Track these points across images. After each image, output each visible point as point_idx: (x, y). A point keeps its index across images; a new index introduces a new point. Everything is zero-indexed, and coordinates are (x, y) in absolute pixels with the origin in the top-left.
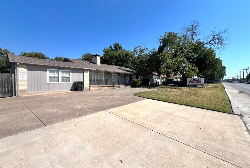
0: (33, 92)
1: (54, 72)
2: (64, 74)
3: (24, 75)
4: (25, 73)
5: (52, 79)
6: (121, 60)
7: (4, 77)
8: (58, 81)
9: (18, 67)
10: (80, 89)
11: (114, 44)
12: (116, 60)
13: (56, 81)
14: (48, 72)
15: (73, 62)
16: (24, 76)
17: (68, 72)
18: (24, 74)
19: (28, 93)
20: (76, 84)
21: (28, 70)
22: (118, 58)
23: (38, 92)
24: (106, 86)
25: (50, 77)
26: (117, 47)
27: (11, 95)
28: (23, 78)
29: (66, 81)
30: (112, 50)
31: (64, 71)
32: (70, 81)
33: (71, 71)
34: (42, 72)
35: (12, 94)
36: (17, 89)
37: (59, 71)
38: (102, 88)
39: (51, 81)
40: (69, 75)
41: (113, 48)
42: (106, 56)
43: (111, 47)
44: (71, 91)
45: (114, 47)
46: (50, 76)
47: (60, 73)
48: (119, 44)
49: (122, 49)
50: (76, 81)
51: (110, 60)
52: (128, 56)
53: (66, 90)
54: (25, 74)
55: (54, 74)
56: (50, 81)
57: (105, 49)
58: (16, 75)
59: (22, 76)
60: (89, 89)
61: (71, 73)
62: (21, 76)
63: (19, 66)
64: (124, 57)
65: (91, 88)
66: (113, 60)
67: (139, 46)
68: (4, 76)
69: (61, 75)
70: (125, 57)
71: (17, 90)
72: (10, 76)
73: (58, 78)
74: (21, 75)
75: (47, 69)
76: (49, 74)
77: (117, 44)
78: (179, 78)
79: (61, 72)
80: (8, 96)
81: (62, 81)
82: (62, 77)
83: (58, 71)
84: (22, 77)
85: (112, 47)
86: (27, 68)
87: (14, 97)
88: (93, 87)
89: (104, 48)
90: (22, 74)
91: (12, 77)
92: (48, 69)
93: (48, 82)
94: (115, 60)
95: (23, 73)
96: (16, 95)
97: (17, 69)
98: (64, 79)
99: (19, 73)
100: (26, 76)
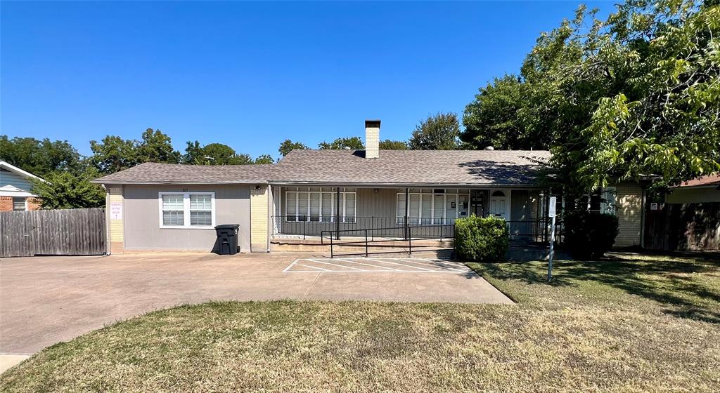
1: (173, 198)
2: (197, 204)
4: (119, 205)
8: (183, 224)
13: (179, 224)
14: (160, 200)
16: (119, 212)
17: (206, 195)
18: (119, 207)
19: (126, 249)
21: (125, 198)
25: (165, 213)
28: (116, 216)
29: (202, 222)
31: (196, 195)
32: (210, 223)
33: (213, 194)
37: (185, 196)
39: (168, 224)
40: (207, 204)
46: (166, 209)
47: (187, 201)
55: (173, 204)
56: (166, 222)
59: (115, 212)
60: (268, 252)
61: (213, 200)
63: (111, 191)
65: (274, 247)
69: (186, 205)
73: (182, 216)
76: (162, 205)
79: (189, 199)
81: (192, 224)
82: (192, 213)
83: (182, 196)
84: (115, 214)
86: (123, 193)
90: (115, 207)
92: (160, 193)
93: (161, 226)
95: (116, 205)
97: (107, 197)
98: (198, 217)
99: (111, 207)
100: (121, 211)
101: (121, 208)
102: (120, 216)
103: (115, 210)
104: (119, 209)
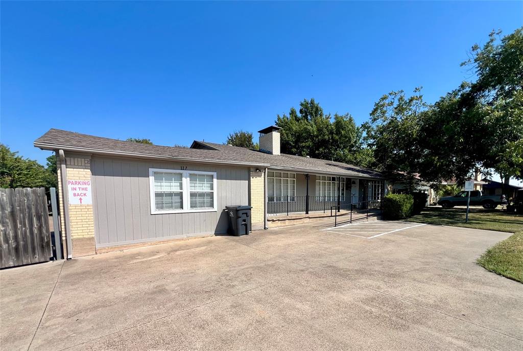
0: (112, 244)
1: (169, 178)
2: (198, 185)
3: (84, 192)
4: (85, 183)
5: (166, 199)
6: (324, 143)
7: (28, 200)
8: (182, 207)
9: (63, 166)
10: (241, 229)
11: (302, 105)
12: (311, 144)
13: (176, 208)
14: (152, 178)
15: (216, 149)
16: (85, 195)
17: (207, 176)
18: (84, 186)
19: (98, 246)
20: (231, 213)
21: (94, 173)
22: (317, 136)
23: (128, 242)
24: (307, 215)
25: (158, 195)
26: (310, 110)
27: (52, 256)
28: (81, 199)
29: (202, 205)
30: (297, 119)
31: (196, 175)
32: (212, 205)
33: (215, 174)
34: (136, 179)
35: (54, 252)
36: (66, 237)
37: (184, 175)
38: (297, 223)
39: (162, 208)
40: (209, 185)
41: (299, 115)
42: (287, 134)
43: (293, 113)
44: (216, 234)
45: (301, 111)
46: (159, 190)
47: (186, 181)
48: (316, 102)
49: (321, 115)
50: (229, 205)
51: (296, 142)
52: (343, 129)
53: (203, 234)
54: (87, 186)
55: (169, 184)
56: (160, 206)
57: (279, 119)
58: (60, 191)
59: (78, 195)
60: (265, 229)
61: (215, 180)
62: (75, 195)
63: (68, 163)
64: (331, 133)
65: (269, 224)
66: (304, 144)
67: (390, 94)
68: (27, 195)
69: (188, 186)
70: (337, 134)
71: (66, 240)
72: (43, 197)
73: (182, 198)
74: (75, 192)
75: (150, 169)
76: (154, 185)
77: (310, 102)
78: (481, 185)
79: (188, 179)
80: (42, 260)
81: (191, 207)
82: (193, 195)
83: (181, 175)
84: (79, 197)
85: (295, 112)
86: (91, 166)
87: (59, 261)
88: (273, 221)
89: (278, 116)
90: (77, 186)
91: (49, 198)
93: (154, 210)
94: (309, 143)
95: (79, 183)
96: (65, 257)
97: (61, 170)
98: (198, 199)
99: (70, 187)
100: (89, 193)
101: (89, 187)
102: (88, 200)
103: (78, 191)
104: (86, 189)
